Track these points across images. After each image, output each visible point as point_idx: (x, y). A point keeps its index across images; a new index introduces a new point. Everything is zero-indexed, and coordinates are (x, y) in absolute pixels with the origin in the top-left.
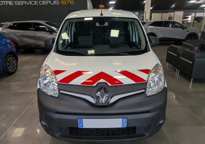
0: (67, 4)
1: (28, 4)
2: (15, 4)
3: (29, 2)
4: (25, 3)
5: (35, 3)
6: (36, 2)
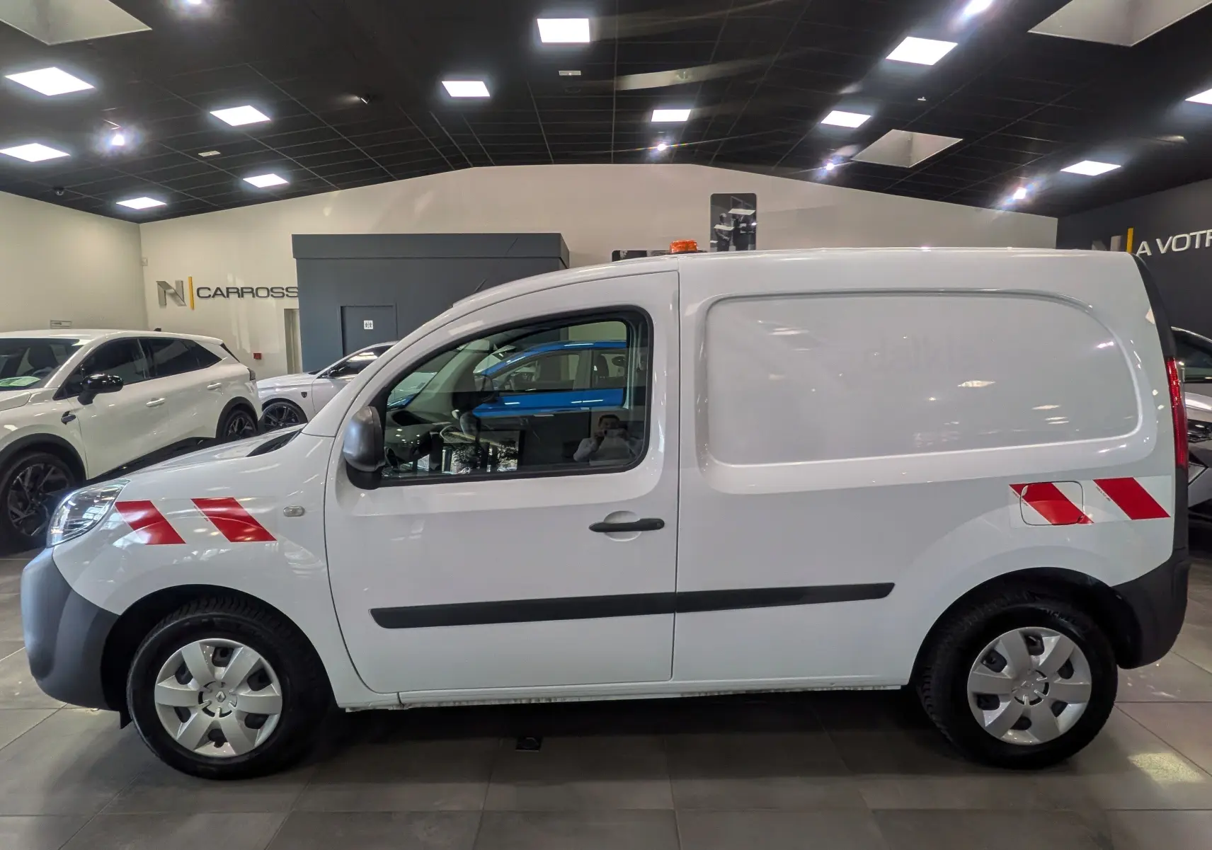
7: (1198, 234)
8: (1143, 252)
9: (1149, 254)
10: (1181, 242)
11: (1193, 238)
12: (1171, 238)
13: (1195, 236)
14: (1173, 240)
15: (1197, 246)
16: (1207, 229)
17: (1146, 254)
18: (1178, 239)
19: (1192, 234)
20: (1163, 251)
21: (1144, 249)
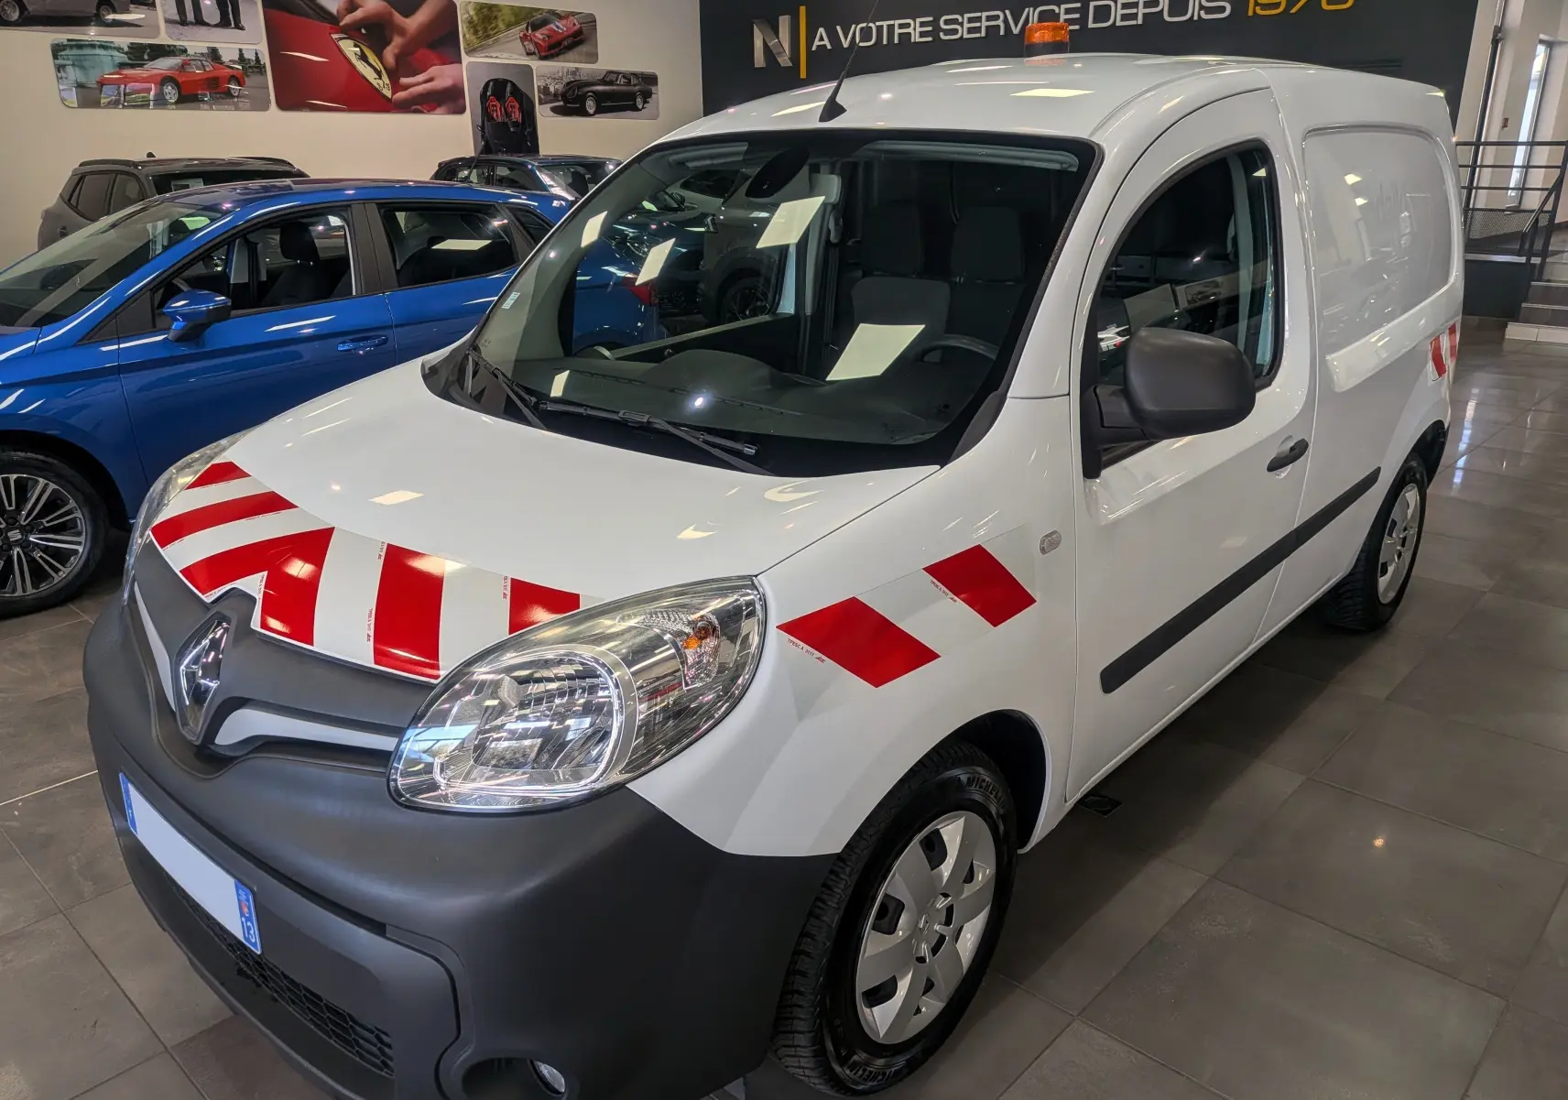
0: (1293, 11)
1: (1016, 31)
2: (942, 35)
3: (1027, 9)
4: (1000, 22)
5: (1063, 17)
6: (1068, 11)
7: (885, 24)
8: (822, 43)
9: (829, 47)
10: (866, 34)
11: (880, 29)
12: (854, 26)
13: (882, 26)
14: (856, 29)
15: (885, 42)
16: (895, 19)
17: (825, 46)
18: (862, 29)
19: (878, 24)
20: (846, 44)
21: (822, 39)
